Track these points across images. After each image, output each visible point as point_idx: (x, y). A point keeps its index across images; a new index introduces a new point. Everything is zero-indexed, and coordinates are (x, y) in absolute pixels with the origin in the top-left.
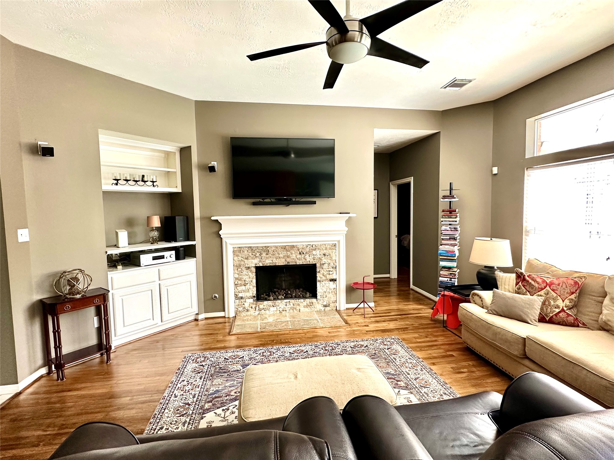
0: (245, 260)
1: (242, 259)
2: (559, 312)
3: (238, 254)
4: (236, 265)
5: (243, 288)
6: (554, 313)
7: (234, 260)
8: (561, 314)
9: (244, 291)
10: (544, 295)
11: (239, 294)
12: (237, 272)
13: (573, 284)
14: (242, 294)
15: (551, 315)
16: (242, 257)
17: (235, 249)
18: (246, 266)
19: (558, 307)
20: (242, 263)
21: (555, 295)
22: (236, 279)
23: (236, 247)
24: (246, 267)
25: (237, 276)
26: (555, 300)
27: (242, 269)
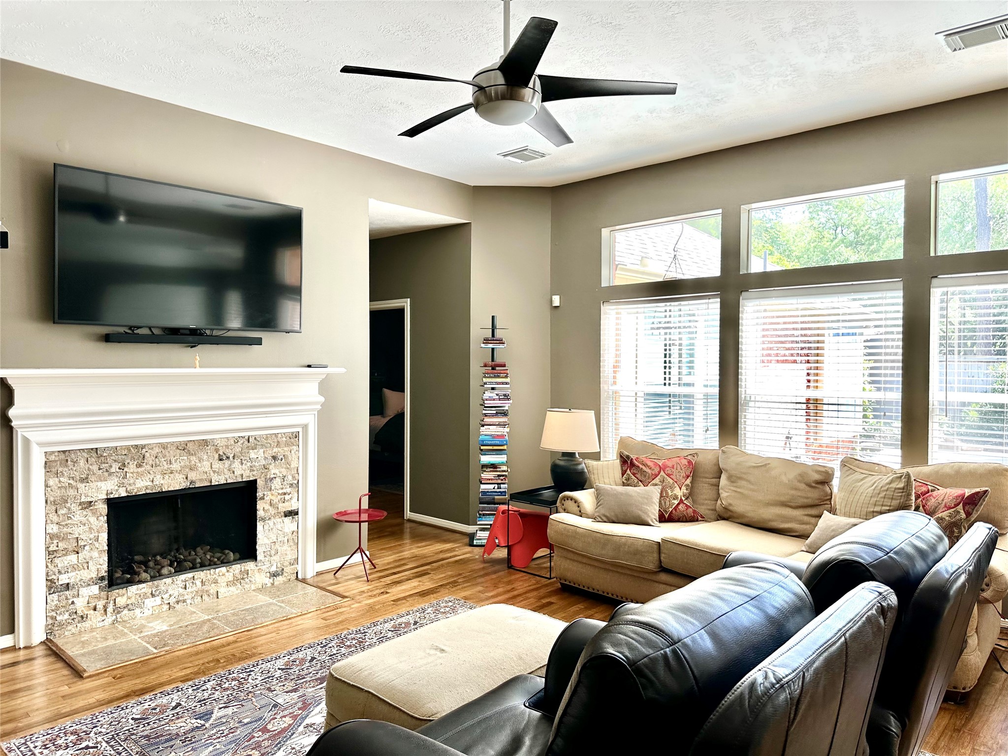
0: (80, 485)
1: (71, 482)
2: (678, 504)
3: (60, 469)
4: (52, 499)
5: (73, 558)
6: (674, 507)
7: (47, 486)
8: (680, 507)
9: (74, 568)
10: (659, 483)
11: (61, 577)
12: (55, 519)
13: (687, 464)
14: (70, 575)
15: (671, 509)
16: (69, 478)
17: (52, 458)
18: (83, 500)
19: (676, 498)
20: (72, 492)
21: (671, 481)
22: (52, 537)
23: (53, 452)
24: (81, 504)
25: (54, 529)
26: (672, 488)
27: (69, 509)
